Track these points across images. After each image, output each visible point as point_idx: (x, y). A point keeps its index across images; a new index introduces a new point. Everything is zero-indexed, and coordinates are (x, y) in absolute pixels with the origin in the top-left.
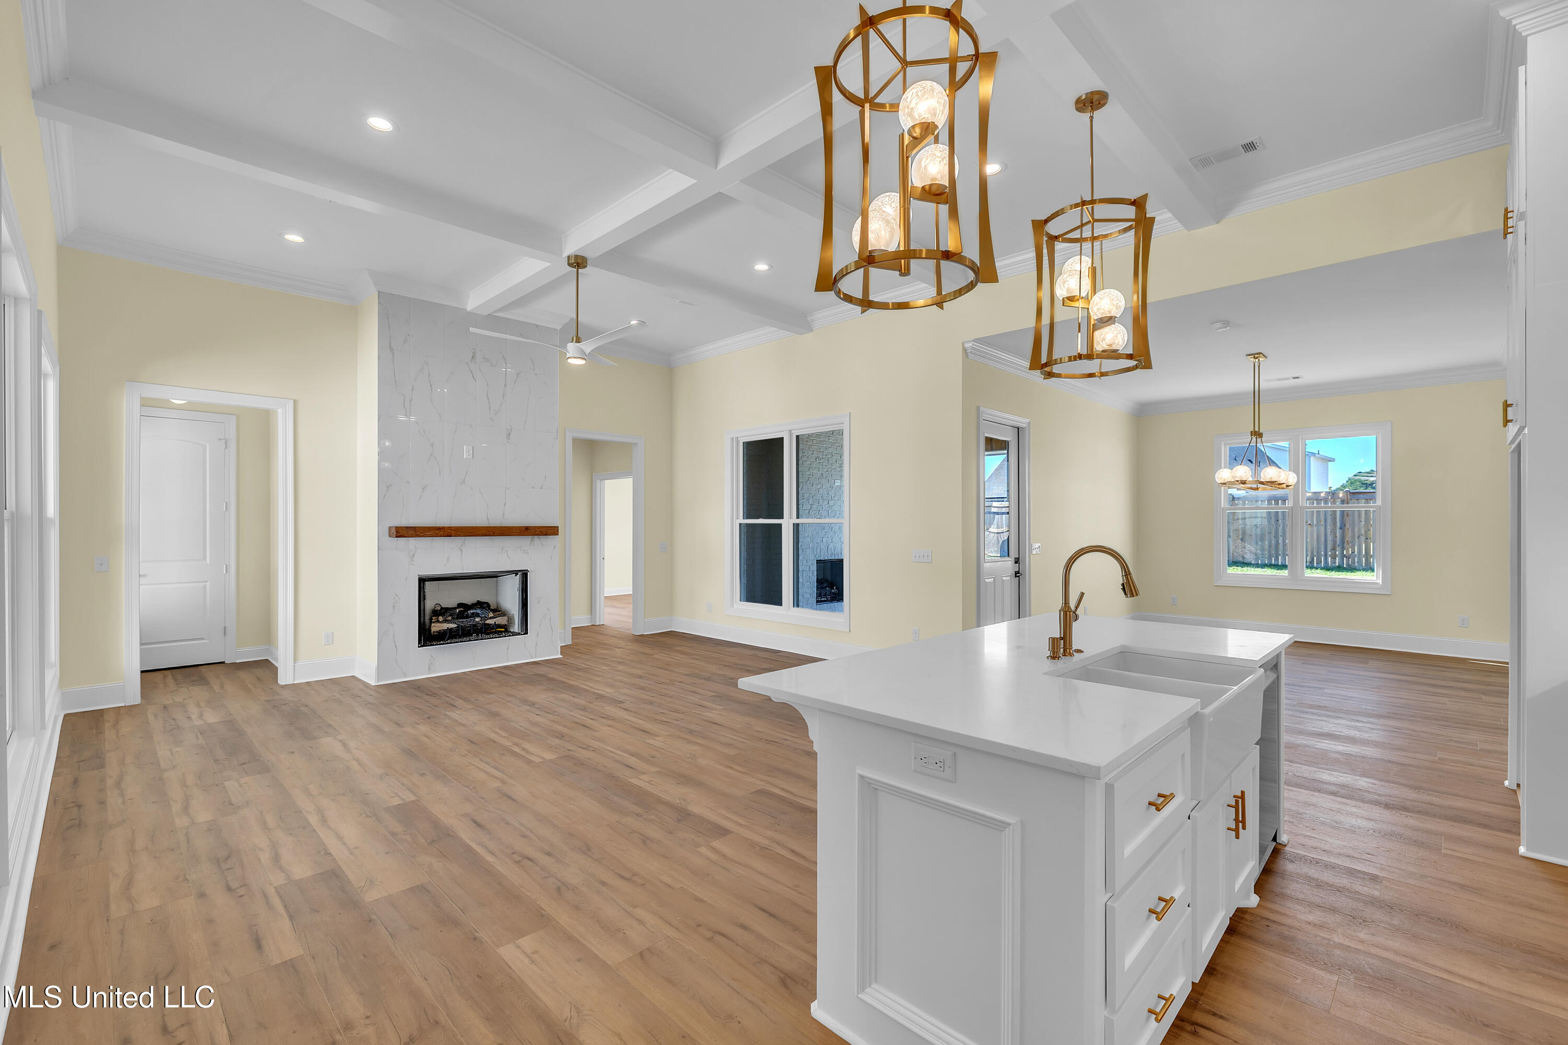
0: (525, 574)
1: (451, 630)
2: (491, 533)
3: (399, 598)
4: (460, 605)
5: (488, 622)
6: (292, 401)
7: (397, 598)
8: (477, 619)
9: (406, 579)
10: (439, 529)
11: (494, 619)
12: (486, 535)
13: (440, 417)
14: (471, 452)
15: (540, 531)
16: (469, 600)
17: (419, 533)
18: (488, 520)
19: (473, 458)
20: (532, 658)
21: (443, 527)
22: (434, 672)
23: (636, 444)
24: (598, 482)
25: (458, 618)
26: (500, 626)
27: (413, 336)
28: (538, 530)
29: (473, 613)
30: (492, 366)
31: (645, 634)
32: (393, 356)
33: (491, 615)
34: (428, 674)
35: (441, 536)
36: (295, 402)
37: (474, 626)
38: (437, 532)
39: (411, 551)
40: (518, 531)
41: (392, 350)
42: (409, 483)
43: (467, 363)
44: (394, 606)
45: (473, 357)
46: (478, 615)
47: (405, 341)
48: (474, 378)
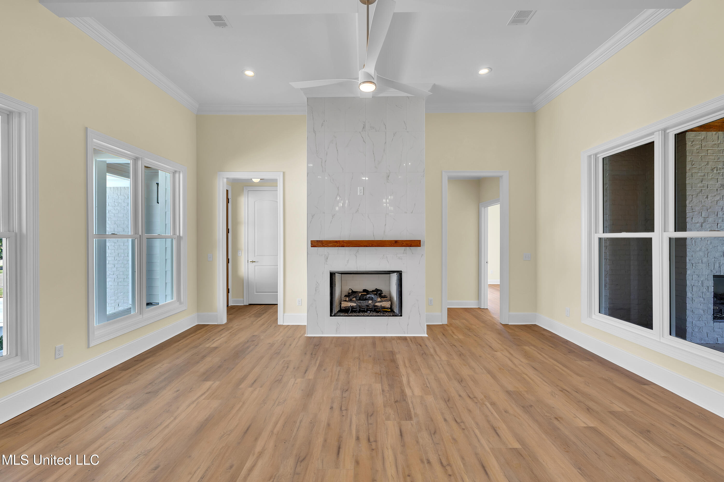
0: (400, 273)
1: (352, 307)
2: (371, 245)
3: (319, 285)
4: (365, 291)
5: (377, 304)
6: (282, 173)
7: (318, 284)
8: (370, 302)
9: (323, 273)
10: (336, 242)
11: (381, 303)
12: (367, 246)
13: (343, 170)
14: (362, 191)
15: (406, 244)
16: (371, 287)
17: (324, 245)
18: (374, 236)
19: (364, 195)
20: (405, 334)
21: (339, 241)
22: (339, 334)
23: (501, 177)
24: (483, 209)
25: (360, 300)
26: (384, 308)
27: (326, 121)
28: (404, 243)
29: (369, 297)
30: (376, 131)
31: (509, 324)
32: (315, 136)
33: (379, 299)
34: (336, 334)
35: (338, 247)
36: (284, 173)
37: (367, 306)
38: (335, 244)
39: (326, 256)
40: (390, 244)
41: (314, 132)
42: (324, 213)
43: (360, 132)
44: (316, 289)
45: (363, 128)
46: (372, 299)
47: (322, 125)
48: (364, 141)
